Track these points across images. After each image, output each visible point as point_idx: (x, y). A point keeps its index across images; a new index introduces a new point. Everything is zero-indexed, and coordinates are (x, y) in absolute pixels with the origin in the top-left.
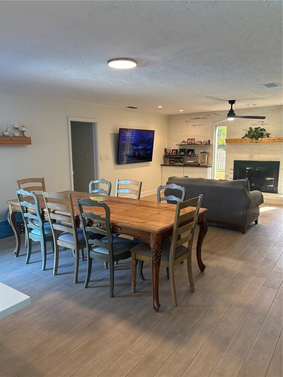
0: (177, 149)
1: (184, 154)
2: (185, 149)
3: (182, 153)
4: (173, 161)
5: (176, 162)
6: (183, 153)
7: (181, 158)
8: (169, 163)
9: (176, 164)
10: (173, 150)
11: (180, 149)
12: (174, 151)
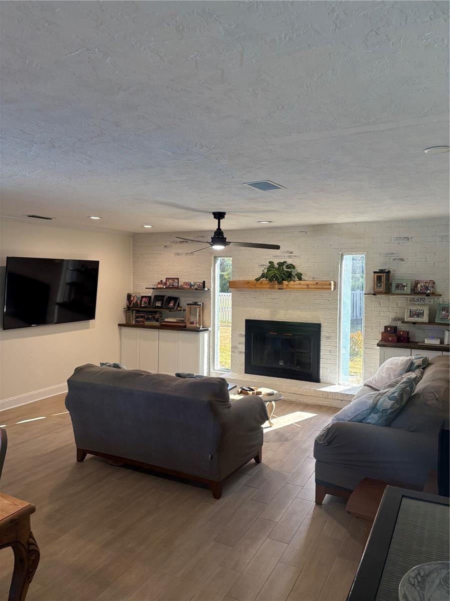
0: (150, 295)
1: (162, 304)
2: (164, 296)
3: (158, 304)
4: (142, 317)
5: (148, 319)
6: (160, 303)
7: (155, 312)
8: (136, 321)
9: (147, 323)
10: (143, 297)
11: (155, 296)
12: (144, 299)
